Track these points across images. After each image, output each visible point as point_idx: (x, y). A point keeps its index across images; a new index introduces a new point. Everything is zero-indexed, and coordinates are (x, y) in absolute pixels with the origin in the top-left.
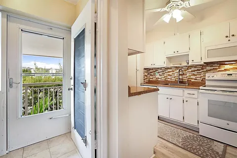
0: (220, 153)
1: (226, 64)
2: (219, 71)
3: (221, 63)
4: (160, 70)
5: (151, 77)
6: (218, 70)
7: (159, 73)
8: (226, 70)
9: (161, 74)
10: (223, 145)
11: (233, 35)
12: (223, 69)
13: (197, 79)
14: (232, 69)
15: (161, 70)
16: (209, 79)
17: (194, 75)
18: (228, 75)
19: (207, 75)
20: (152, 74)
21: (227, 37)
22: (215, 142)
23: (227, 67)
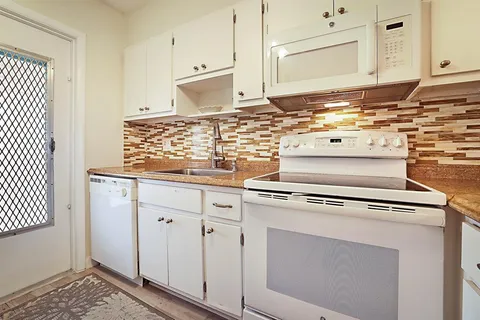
2: (312, 130)
4: (172, 130)
5: (152, 149)
6: (311, 126)
7: (171, 136)
8: (327, 127)
9: (175, 139)
11: (342, 11)
12: (320, 124)
13: (262, 154)
14: (341, 124)
15: (176, 130)
16: (292, 152)
17: (253, 142)
18: (332, 141)
19: (284, 140)
20: (155, 140)
21: (327, 15)
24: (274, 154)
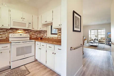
0: (26, 69)
1: (19, 30)
2: (16, 33)
3: (17, 29)
8: (19, 33)
10: (23, 66)
12: (17, 32)
14: (21, 32)
16: (12, 37)
18: (20, 35)
19: (10, 35)
21: (22, 18)
22: (20, 67)
23: (19, 31)
24: (7, 37)
